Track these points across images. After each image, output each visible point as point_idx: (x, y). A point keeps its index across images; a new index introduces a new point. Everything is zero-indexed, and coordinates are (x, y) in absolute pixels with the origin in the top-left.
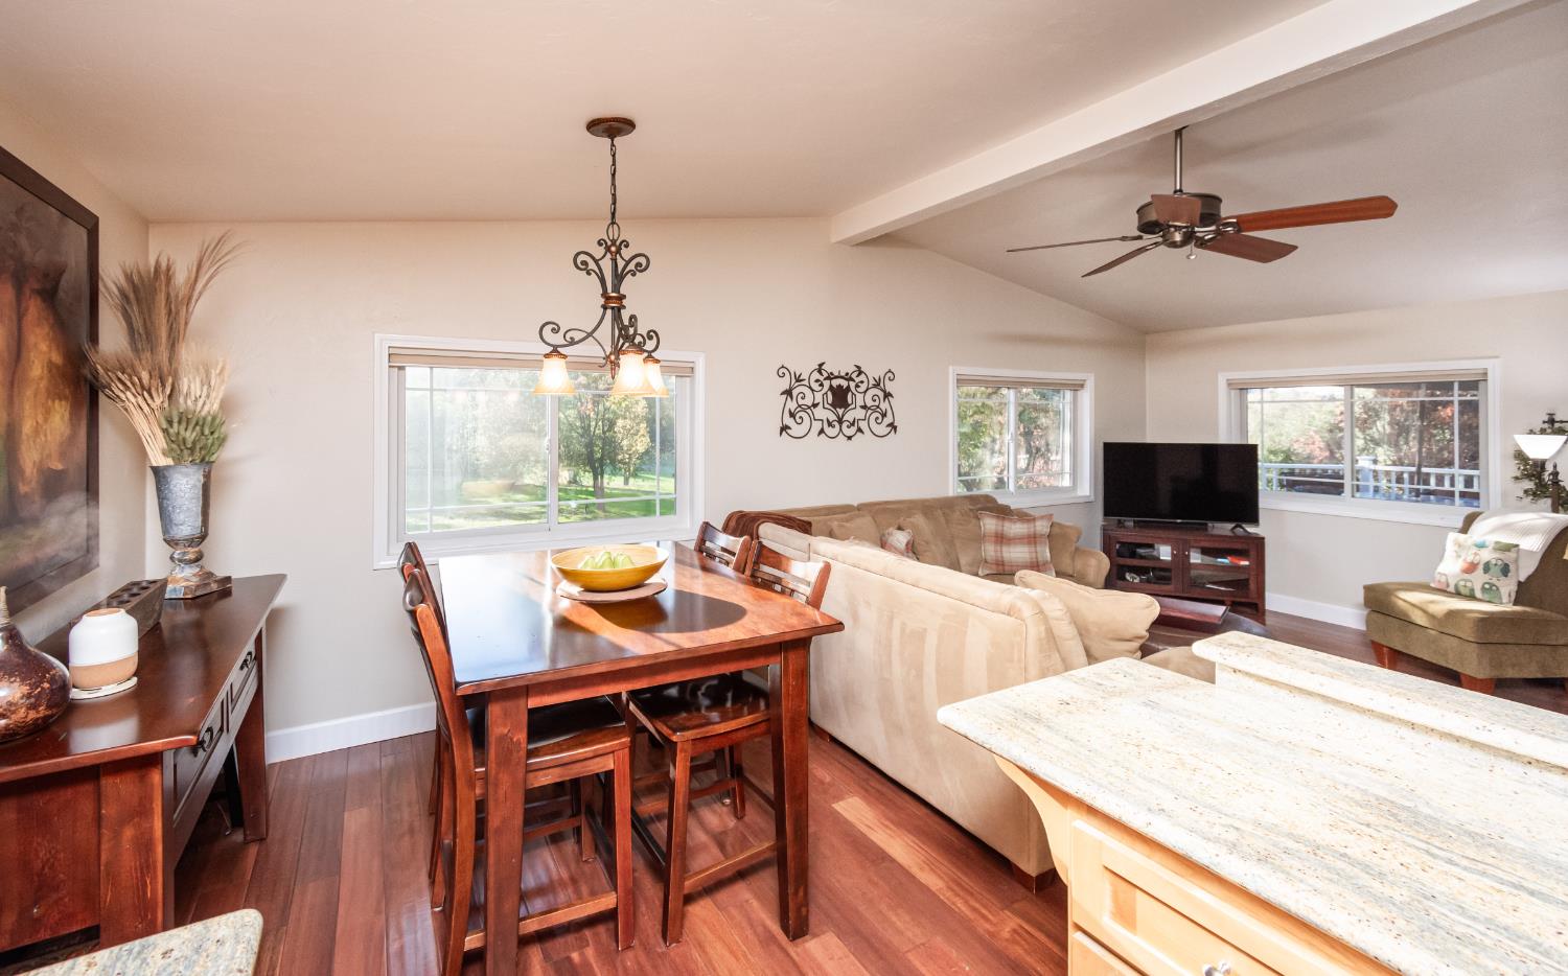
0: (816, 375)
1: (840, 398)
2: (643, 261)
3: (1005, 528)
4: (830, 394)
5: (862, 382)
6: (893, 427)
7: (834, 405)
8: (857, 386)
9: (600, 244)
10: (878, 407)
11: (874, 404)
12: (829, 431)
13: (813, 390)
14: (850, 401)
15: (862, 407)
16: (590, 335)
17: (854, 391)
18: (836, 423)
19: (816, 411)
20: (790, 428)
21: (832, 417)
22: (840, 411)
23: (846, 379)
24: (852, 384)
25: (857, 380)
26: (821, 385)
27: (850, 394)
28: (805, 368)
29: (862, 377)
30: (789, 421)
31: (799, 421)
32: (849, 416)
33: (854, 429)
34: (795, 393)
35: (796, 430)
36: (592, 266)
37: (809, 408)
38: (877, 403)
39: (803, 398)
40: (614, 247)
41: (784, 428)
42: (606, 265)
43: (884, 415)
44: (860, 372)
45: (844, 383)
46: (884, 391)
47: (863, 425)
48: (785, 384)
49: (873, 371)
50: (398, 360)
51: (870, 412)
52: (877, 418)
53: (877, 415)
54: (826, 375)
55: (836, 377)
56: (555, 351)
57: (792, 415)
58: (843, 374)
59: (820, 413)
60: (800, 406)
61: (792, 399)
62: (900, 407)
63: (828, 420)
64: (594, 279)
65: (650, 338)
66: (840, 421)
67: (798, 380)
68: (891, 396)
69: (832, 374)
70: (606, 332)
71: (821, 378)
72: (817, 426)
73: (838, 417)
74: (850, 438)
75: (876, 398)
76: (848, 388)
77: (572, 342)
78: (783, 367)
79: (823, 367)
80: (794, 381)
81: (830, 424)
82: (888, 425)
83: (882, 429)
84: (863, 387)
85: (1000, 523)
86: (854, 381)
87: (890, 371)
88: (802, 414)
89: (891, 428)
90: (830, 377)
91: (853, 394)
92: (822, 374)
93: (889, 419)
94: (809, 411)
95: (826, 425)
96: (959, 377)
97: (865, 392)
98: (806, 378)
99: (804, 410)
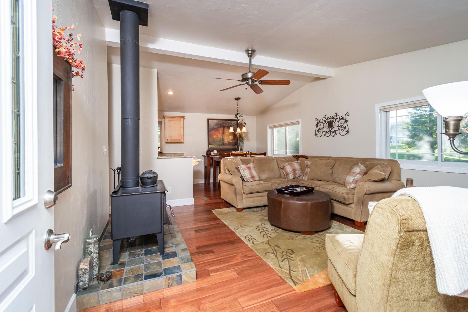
0: (324, 119)
1: (330, 124)
4: (328, 124)
5: (337, 118)
6: (348, 132)
8: (336, 120)
10: (343, 126)
12: (328, 135)
13: (323, 123)
14: (333, 125)
15: (337, 126)
17: (335, 122)
19: (324, 129)
20: (317, 134)
21: (328, 130)
22: (330, 128)
23: (332, 118)
25: (336, 118)
26: (325, 121)
27: (333, 123)
28: (321, 117)
29: (338, 117)
30: (317, 133)
31: (319, 132)
32: (333, 130)
33: (334, 134)
35: (319, 135)
37: (322, 128)
38: (342, 125)
39: (320, 126)
41: (316, 135)
43: (345, 128)
44: (337, 115)
45: (332, 120)
46: (346, 120)
47: (337, 132)
48: (316, 123)
49: (341, 114)
50: (272, 128)
51: (340, 127)
52: (342, 129)
54: (327, 118)
57: (318, 131)
58: (331, 117)
61: (318, 127)
62: (351, 125)
66: (330, 131)
68: (348, 121)
71: (325, 119)
72: (324, 133)
73: (329, 130)
75: (342, 123)
76: (333, 121)
78: (315, 118)
79: (326, 116)
80: (318, 122)
81: (327, 133)
82: (346, 132)
83: (344, 133)
84: (338, 120)
87: (348, 113)
88: (320, 130)
89: (347, 132)
90: (328, 119)
91: (334, 123)
92: (325, 118)
93: (346, 129)
94: (322, 129)
95: (326, 133)
96: (381, 108)
97: (338, 121)
98: (321, 120)
99: (321, 129)
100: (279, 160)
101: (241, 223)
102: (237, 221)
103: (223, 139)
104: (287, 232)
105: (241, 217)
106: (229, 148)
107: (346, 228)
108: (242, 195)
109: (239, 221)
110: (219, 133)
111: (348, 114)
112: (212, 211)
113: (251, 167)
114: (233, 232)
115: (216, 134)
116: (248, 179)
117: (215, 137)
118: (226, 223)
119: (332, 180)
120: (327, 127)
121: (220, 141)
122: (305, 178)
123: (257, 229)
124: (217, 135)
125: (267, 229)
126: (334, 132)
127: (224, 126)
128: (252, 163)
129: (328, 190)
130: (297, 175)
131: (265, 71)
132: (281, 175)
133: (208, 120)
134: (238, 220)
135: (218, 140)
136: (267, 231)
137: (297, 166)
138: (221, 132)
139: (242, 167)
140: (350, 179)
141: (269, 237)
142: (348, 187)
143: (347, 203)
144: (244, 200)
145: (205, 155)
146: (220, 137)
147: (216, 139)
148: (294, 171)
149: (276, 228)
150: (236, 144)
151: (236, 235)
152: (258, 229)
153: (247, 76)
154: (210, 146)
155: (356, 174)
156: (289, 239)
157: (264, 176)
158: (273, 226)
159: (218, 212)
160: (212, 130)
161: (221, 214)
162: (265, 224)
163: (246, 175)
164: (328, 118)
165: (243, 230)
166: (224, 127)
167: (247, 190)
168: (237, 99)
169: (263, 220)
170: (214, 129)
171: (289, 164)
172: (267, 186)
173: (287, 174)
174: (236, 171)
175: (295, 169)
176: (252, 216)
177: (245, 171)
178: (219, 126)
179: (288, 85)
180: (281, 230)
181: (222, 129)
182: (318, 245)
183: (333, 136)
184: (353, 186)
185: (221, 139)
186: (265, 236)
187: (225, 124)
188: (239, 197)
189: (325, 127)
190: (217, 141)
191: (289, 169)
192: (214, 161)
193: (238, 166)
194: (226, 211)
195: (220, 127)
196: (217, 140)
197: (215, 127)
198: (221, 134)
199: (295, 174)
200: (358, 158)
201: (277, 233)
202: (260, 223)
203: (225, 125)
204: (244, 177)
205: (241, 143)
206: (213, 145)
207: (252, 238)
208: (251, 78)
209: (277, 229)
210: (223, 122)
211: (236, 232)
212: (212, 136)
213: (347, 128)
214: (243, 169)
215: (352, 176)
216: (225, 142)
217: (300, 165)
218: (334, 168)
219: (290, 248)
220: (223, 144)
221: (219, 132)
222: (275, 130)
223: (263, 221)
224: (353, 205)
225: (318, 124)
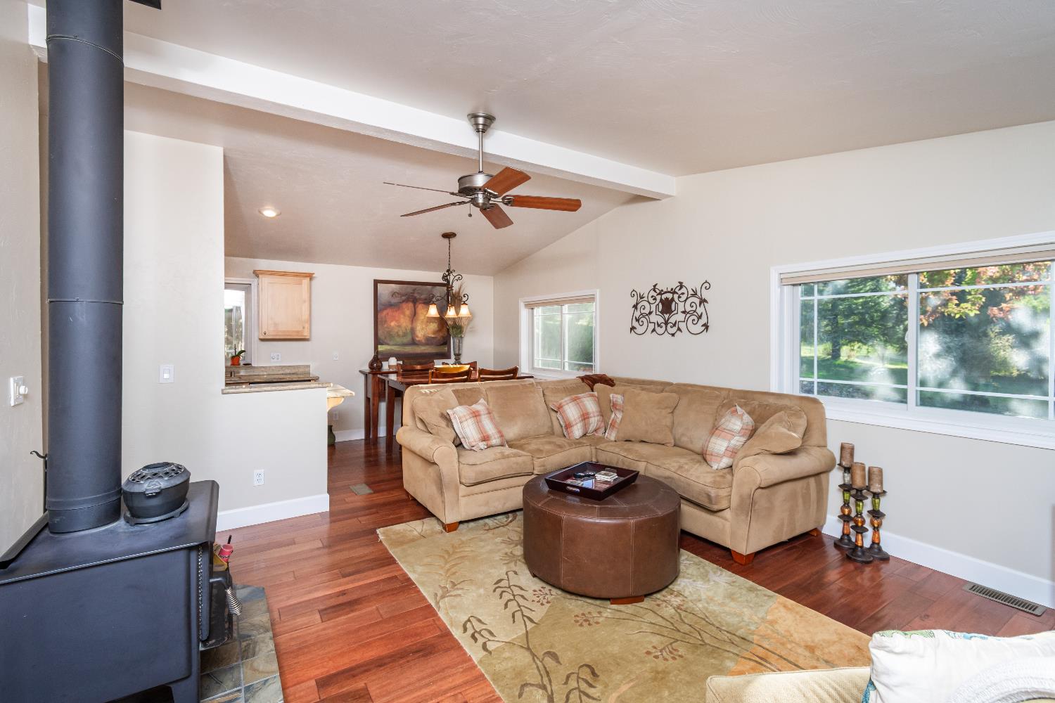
0: (653, 293)
1: (667, 306)
4: (660, 305)
5: (683, 294)
6: (706, 326)
7: (662, 312)
8: (679, 297)
10: (695, 311)
11: (692, 309)
12: (660, 330)
13: (650, 303)
14: (673, 308)
15: (682, 312)
17: (677, 301)
18: (663, 325)
19: (651, 316)
20: (635, 328)
21: (661, 320)
22: (667, 316)
23: (671, 293)
24: (676, 296)
25: (680, 292)
26: (655, 299)
27: (674, 303)
28: (645, 289)
29: (684, 290)
30: (635, 324)
31: (641, 324)
32: (673, 320)
33: (675, 329)
34: (639, 306)
35: (640, 330)
37: (647, 315)
38: (694, 309)
39: (644, 309)
41: (633, 328)
43: (700, 317)
44: (681, 285)
45: (670, 296)
46: (701, 299)
47: (682, 326)
48: (634, 301)
49: (691, 284)
50: (531, 306)
51: (688, 315)
52: (694, 320)
53: (693, 317)
54: (658, 292)
55: (666, 292)
57: (637, 320)
58: (669, 290)
59: (654, 318)
60: (642, 315)
61: (636, 310)
62: (713, 310)
63: (658, 323)
66: (666, 323)
67: (641, 298)
68: (707, 302)
71: (655, 294)
72: (651, 326)
73: (665, 319)
75: (693, 304)
76: (673, 299)
78: (632, 291)
79: (657, 287)
80: (638, 298)
81: (659, 325)
82: (702, 326)
83: (699, 328)
84: (683, 298)
86: (677, 293)
87: (706, 282)
88: (643, 319)
89: (704, 328)
90: (661, 293)
91: (676, 303)
92: (655, 291)
93: (703, 320)
94: (647, 317)
95: (656, 326)
96: (782, 276)
97: (685, 301)
98: (646, 295)
99: (644, 317)
100: (547, 388)
101: (454, 573)
102: (442, 568)
103: (413, 330)
104: (573, 597)
105: (454, 552)
106: (427, 351)
107: (715, 573)
108: (457, 489)
109: (448, 566)
110: (402, 316)
111: (707, 285)
112: (378, 531)
113: (482, 413)
114: (429, 606)
115: (397, 319)
116: (474, 444)
117: (393, 324)
118: (412, 576)
119: (673, 441)
120: (658, 313)
121: (405, 335)
122: (610, 435)
123: (494, 591)
124: (396, 321)
125: (522, 589)
126: (674, 325)
127: (415, 297)
128: (482, 401)
129: (667, 473)
130: (591, 428)
131: (521, 173)
132: (552, 427)
133: (376, 282)
134: (446, 564)
135: (401, 333)
136: (522, 596)
137: (590, 405)
138: (408, 312)
139: (459, 413)
140: (719, 445)
141: (528, 623)
142: (715, 467)
143: (715, 507)
144: (463, 501)
145: (367, 369)
146: (404, 324)
147: (396, 331)
148: (585, 417)
149: (544, 585)
150: (446, 342)
151: (439, 619)
152: (499, 591)
153: (471, 182)
154: (381, 348)
155: (732, 433)
156: (581, 625)
157: (512, 432)
158: (535, 579)
159: (393, 537)
160: (385, 309)
161: (402, 541)
162: (516, 573)
163: (469, 433)
164: (662, 291)
165: (458, 599)
166: (415, 301)
167: (470, 474)
168: (448, 236)
169: (510, 557)
170: (390, 305)
171: (574, 400)
172: (520, 459)
173: (568, 426)
174: (443, 424)
175: (587, 414)
176: (482, 544)
177: (465, 424)
178: (404, 298)
179: (575, 210)
180: (559, 592)
181: (411, 305)
182: (656, 640)
183: (673, 335)
184: (725, 462)
185: (408, 331)
186: (518, 615)
187: (418, 293)
188: (448, 495)
189: (654, 313)
190: (398, 336)
191: (572, 412)
192: (389, 386)
193: (450, 412)
194: (415, 533)
195: (407, 301)
196: (397, 333)
197: (394, 301)
198: (408, 319)
199: (586, 426)
200: (729, 390)
201: (548, 602)
202: (505, 569)
203: (418, 296)
204: (464, 438)
205: (457, 341)
206: (388, 344)
207: (484, 627)
208: (483, 189)
209: (548, 587)
210: (414, 290)
211: (439, 608)
212: (386, 321)
213: (704, 317)
214: (460, 418)
215: (724, 438)
216: (417, 337)
217: (598, 401)
218: (677, 412)
219: (587, 660)
220: (414, 343)
221: (404, 313)
222: (538, 311)
223: (512, 561)
224: (727, 514)
225: (637, 304)
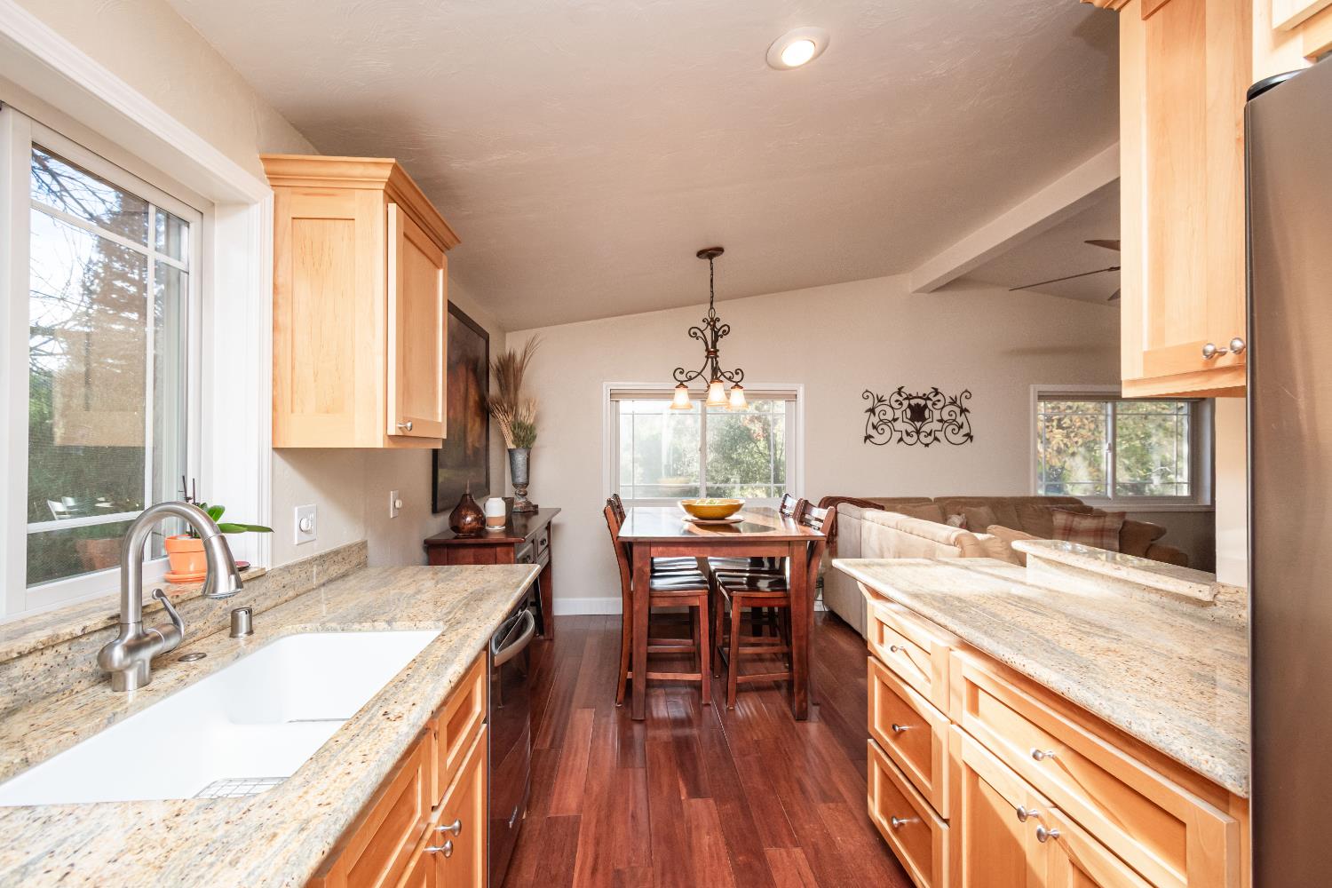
0: (896, 397)
1: (918, 413)
2: (726, 328)
3: (1075, 523)
4: (908, 411)
5: (939, 401)
6: (969, 436)
7: (912, 419)
8: (934, 404)
9: (704, 321)
10: (954, 420)
11: (950, 418)
12: (908, 440)
13: (892, 408)
14: (927, 416)
15: (938, 421)
16: (699, 374)
17: (932, 409)
18: (914, 434)
19: (895, 424)
20: (872, 437)
21: (910, 429)
22: (918, 424)
23: (923, 399)
24: (929, 403)
25: (934, 399)
26: (901, 404)
27: (927, 411)
28: (887, 391)
29: (939, 397)
30: (872, 432)
31: (881, 432)
32: (927, 428)
33: (930, 439)
34: (877, 411)
36: (699, 334)
37: (890, 422)
38: (953, 417)
39: (884, 415)
40: (712, 322)
41: (868, 437)
42: (708, 333)
43: (961, 427)
44: (937, 392)
45: (922, 402)
46: (961, 408)
47: (940, 435)
48: (869, 404)
49: (949, 391)
51: (946, 424)
52: (954, 430)
53: (951, 427)
54: (905, 396)
55: (915, 398)
56: (682, 384)
57: (875, 427)
58: (920, 395)
59: (899, 425)
60: (881, 420)
61: (874, 414)
62: (977, 420)
63: (906, 431)
64: (701, 342)
65: (737, 374)
66: (918, 432)
67: (879, 401)
68: (968, 411)
69: (910, 395)
70: (708, 373)
71: (901, 399)
72: (897, 436)
73: (916, 428)
74: (927, 445)
75: (952, 413)
76: (926, 406)
77: (691, 379)
78: (867, 391)
79: (903, 390)
80: (876, 401)
81: (908, 434)
82: (964, 435)
83: (959, 438)
84: (940, 405)
85: (1071, 518)
86: (931, 400)
87: (966, 391)
88: (884, 426)
89: (967, 437)
90: (909, 397)
91: (930, 410)
92: (901, 396)
93: (965, 430)
94: (889, 424)
95: (904, 433)
96: (1040, 394)
97: (942, 409)
98: (886, 397)
99: (885, 424)
111: (968, 394)
120: (905, 420)
126: (930, 434)
189: (900, 420)
213: (966, 425)
225: (874, 408)
